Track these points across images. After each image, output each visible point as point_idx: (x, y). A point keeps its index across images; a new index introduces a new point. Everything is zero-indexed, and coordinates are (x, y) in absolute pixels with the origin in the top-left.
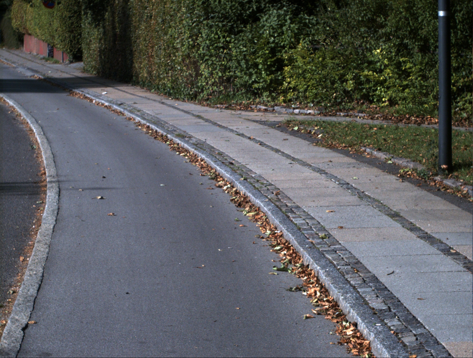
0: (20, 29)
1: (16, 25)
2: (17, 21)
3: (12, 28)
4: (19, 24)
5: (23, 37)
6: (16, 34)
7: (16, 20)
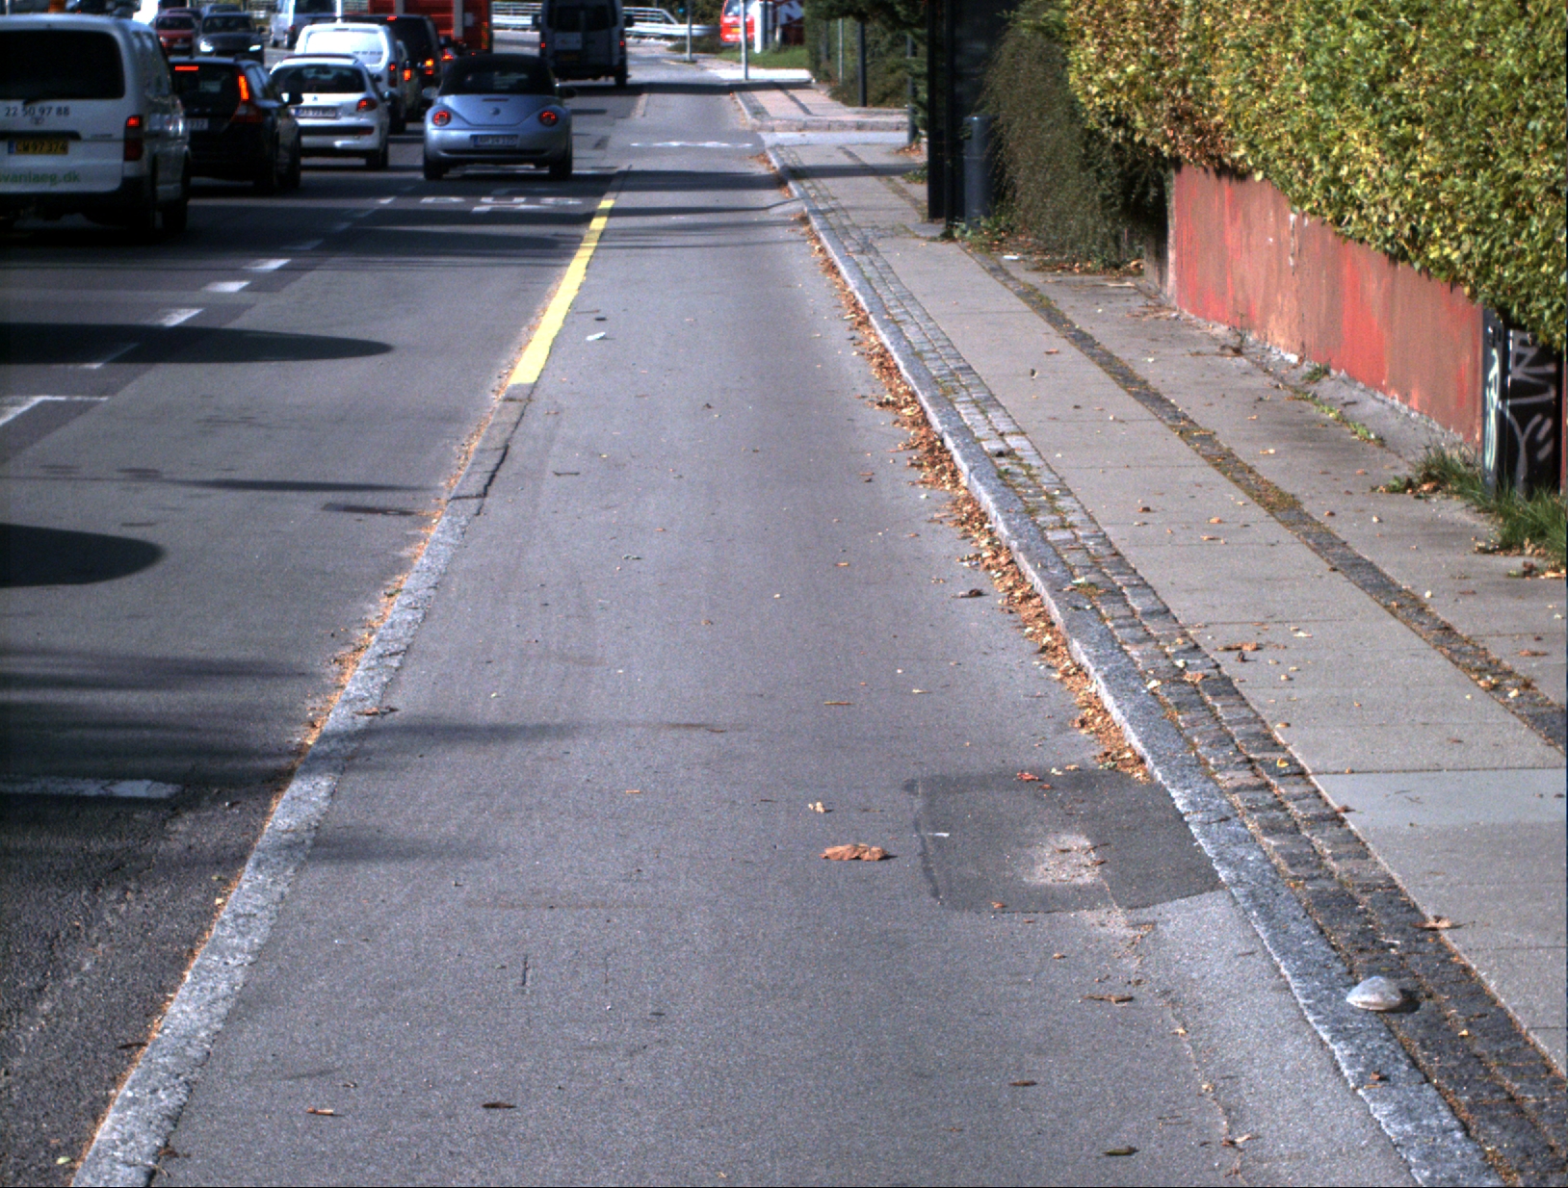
0: (1139, 122)
1: (1112, 86)
2: (1118, 54)
3: (1073, 110)
4: (1132, 83)
5: (1160, 184)
6: (1108, 157)
7: (1106, 46)
